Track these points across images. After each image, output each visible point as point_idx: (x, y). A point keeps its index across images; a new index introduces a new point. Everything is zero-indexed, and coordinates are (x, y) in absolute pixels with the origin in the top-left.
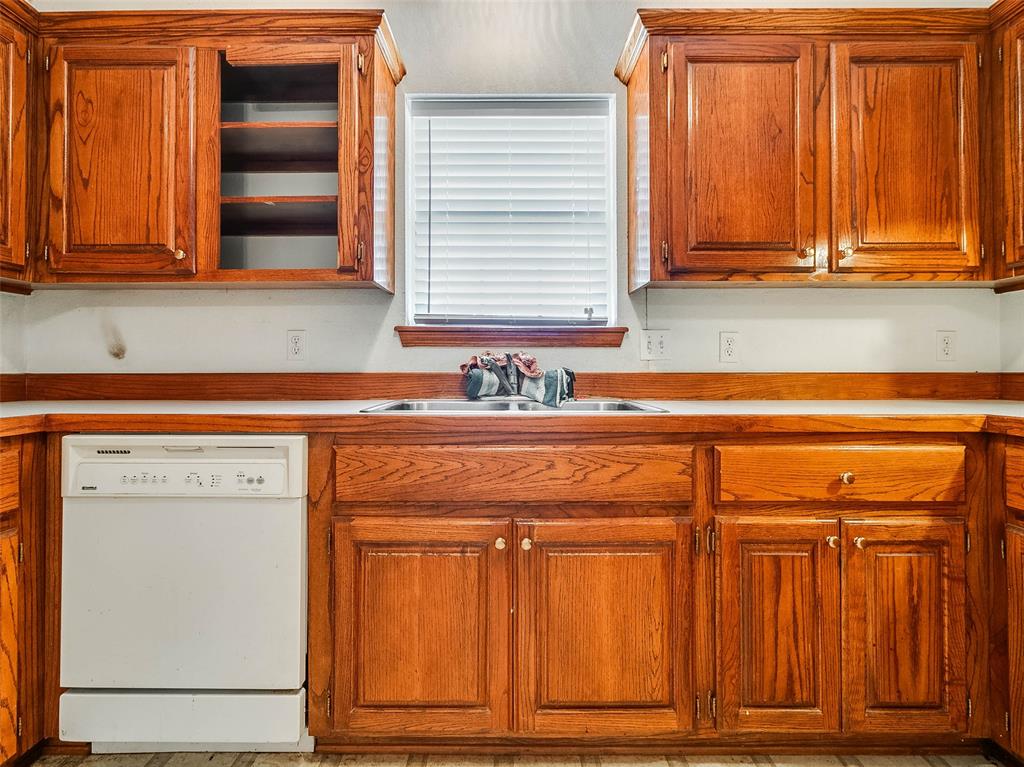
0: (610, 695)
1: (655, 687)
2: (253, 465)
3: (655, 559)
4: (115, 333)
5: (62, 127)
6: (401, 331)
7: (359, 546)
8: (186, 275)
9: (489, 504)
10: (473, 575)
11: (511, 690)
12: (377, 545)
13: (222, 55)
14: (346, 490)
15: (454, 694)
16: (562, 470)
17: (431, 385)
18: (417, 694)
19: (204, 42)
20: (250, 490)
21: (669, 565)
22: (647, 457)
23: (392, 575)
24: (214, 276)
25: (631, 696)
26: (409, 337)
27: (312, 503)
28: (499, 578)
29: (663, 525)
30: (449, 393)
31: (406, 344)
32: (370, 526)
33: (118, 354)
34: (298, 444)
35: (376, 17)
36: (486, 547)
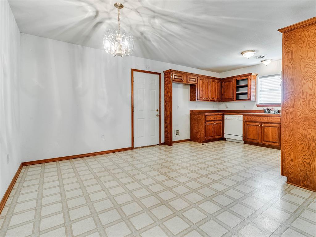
0: (271, 141)
1: (276, 141)
2: (238, 117)
3: (276, 128)
4: (227, 106)
5: (223, 88)
6: (257, 105)
7: (247, 125)
8: (233, 101)
9: (259, 122)
10: (257, 128)
11: (261, 139)
12: (249, 125)
13: (237, 79)
14: (246, 120)
15: (255, 139)
16: (266, 119)
17: (260, 111)
18: (252, 138)
19: (235, 78)
20: (238, 119)
21: (278, 129)
22: (276, 118)
23: (250, 127)
24: (236, 101)
25: (273, 141)
26: (258, 106)
27: (243, 121)
28: (260, 129)
29: (277, 125)
30: (263, 112)
31: (257, 107)
32: (248, 123)
33: (227, 108)
34: (242, 116)
35: (251, 73)
36: (259, 126)
